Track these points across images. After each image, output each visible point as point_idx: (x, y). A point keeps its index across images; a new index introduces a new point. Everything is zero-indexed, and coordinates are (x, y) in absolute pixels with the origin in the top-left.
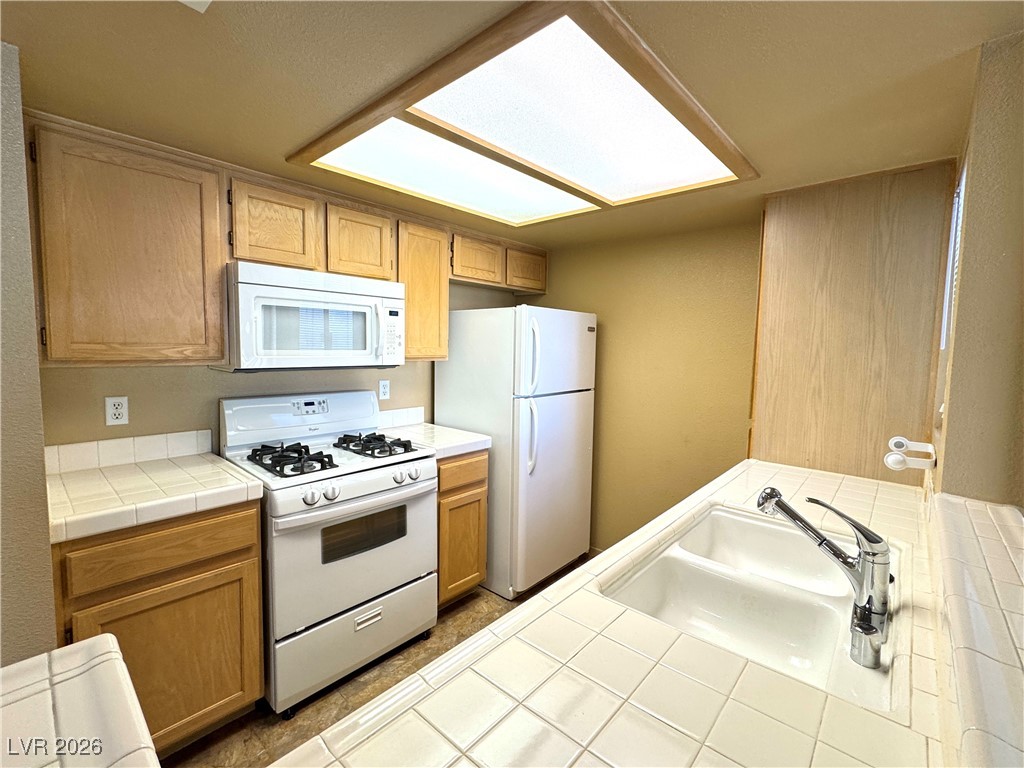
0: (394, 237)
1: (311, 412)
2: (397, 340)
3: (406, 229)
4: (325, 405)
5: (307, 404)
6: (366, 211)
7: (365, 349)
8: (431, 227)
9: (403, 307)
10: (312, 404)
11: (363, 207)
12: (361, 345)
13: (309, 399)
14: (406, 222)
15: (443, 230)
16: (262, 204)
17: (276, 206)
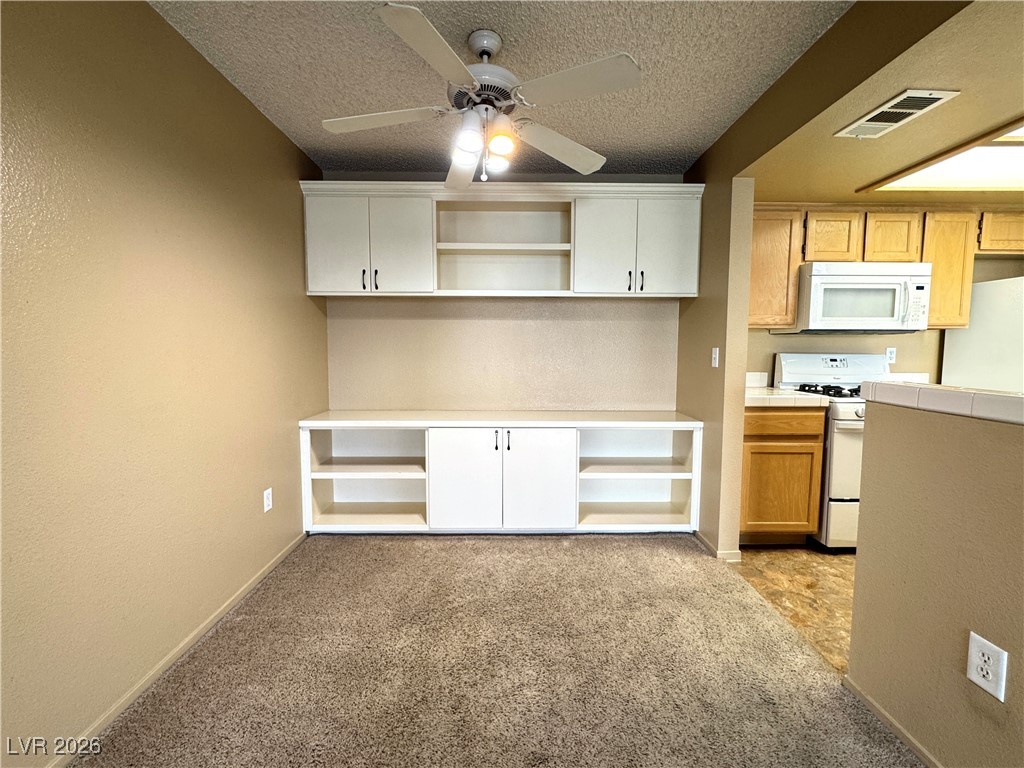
0: (921, 226)
1: (835, 366)
2: (922, 310)
3: (933, 218)
4: (845, 362)
5: (832, 360)
6: (897, 212)
7: (893, 316)
8: (958, 211)
9: (929, 282)
10: (835, 360)
11: (894, 208)
12: (889, 313)
14: (933, 212)
15: (971, 211)
16: (824, 223)
17: (832, 223)
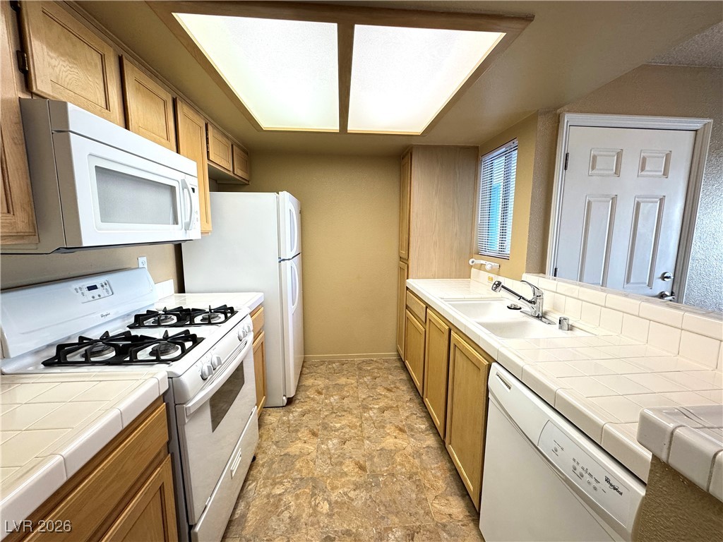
1: (97, 297)
3: (183, 110)
4: (108, 287)
5: (90, 288)
7: (177, 224)
8: (195, 112)
9: (197, 185)
10: (94, 287)
11: (143, 68)
13: (91, 282)
14: (182, 102)
15: (201, 117)
